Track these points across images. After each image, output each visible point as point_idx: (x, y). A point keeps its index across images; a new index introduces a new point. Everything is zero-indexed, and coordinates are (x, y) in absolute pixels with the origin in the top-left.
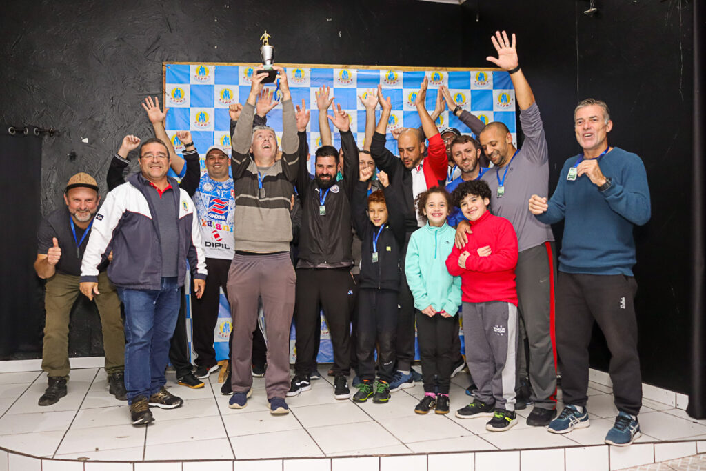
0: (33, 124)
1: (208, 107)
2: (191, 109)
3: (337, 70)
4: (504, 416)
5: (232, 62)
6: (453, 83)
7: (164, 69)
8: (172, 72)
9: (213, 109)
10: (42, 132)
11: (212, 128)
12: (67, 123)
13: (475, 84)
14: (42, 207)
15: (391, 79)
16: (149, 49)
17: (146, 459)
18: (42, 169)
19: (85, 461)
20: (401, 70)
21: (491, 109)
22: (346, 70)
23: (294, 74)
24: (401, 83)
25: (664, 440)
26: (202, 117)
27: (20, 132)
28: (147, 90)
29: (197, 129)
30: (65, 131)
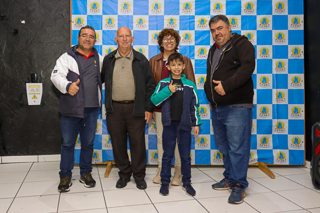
12: (12, 11)
30: (11, 16)
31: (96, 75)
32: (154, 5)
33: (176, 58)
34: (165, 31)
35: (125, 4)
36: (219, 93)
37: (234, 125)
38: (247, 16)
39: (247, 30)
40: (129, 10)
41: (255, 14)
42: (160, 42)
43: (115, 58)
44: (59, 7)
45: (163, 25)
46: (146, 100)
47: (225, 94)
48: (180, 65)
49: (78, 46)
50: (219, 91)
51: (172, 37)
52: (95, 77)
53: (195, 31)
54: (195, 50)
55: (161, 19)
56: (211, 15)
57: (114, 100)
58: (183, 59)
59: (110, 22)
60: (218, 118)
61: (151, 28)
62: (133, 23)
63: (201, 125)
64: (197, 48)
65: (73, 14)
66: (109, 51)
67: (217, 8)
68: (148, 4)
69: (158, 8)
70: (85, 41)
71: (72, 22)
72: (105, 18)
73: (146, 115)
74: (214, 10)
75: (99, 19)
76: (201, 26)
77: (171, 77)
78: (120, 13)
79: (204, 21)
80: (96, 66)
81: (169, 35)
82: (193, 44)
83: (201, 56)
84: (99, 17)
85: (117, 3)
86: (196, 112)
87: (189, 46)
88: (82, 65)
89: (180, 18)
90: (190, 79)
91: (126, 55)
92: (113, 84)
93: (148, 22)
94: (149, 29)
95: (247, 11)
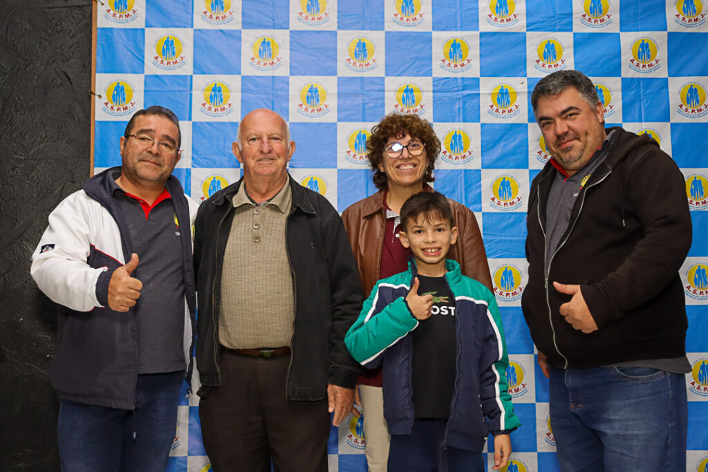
1: (180, 27)
2: (147, 30)
9: (190, 31)
11: (186, 69)
26: (168, 47)
29: (159, 72)
31: (179, 264)
32: (354, 47)
33: (426, 208)
34: (392, 122)
35: (264, 42)
36: (576, 327)
37: (630, 432)
38: (638, 79)
39: (641, 121)
40: (275, 61)
41: (665, 75)
42: (374, 157)
43: (234, 209)
44: (59, 51)
45: (383, 105)
46: (332, 346)
47: (596, 329)
48: (439, 230)
49: (118, 172)
50: (578, 320)
51: (413, 140)
52: (174, 272)
53: (482, 125)
54: (482, 182)
55: (376, 87)
56: (528, 76)
57: (226, 344)
58: (449, 209)
59: (215, 95)
60: (572, 406)
61: (346, 114)
62: (288, 99)
63: (515, 429)
64: (490, 178)
65: (100, 72)
66: (214, 188)
67: (545, 56)
68: (336, 43)
69: (366, 55)
70: (145, 152)
71: (96, 97)
72: (202, 84)
73: (331, 398)
74: (538, 61)
75: (181, 89)
76: (501, 111)
77: (414, 269)
78: (247, 69)
79: (507, 93)
80: (178, 234)
81: (404, 136)
82: (476, 164)
83: (502, 203)
84: (181, 82)
85: (240, 38)
86: (497, 386)
87: (465, 171)
88: (133, 233)
89: (434, 85)
90: (475, 277)
91: (269, 198)
92: (223, 292)
93: (336, 97)
94: (339, 120)
95: (638, 65)
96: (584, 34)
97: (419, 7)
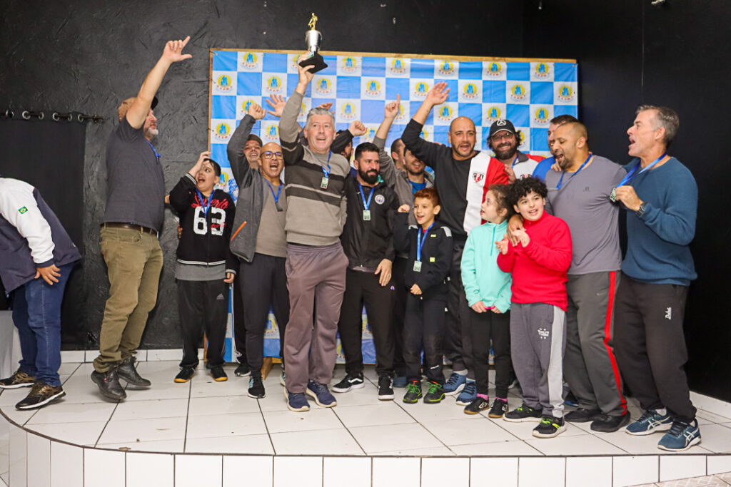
0: (77, 110)
1: (255, 95)
2: (238, 97)
3: (390, 59)
4: (552, 423)
5: (281, 49)
6: (512, 74)
7: (212, 55)
8: (219, 59)
9: (260, 98)
10: (86, 119)
12: (111, 109)
13: (534, 76)
14: (84, 195)
15: (446, 69)
16: (196, 35)
17: (186, 451)
18: (85, 156)
19: (126, 451)
20: (456, 59)
21: (551, 102)
22: (399, 59)
23: (346, 62)
24: (457, 73)
25: (717, 452)
27: (64, 118)
28: (193, 77)
30: (109, 118)
32: (345, 107)
44: (190, 105)
56: (434, 125)
65: (213, 118)
69: (350, 112)
71: (211, 131)
96: (463, 104)
97: (379, 87)
